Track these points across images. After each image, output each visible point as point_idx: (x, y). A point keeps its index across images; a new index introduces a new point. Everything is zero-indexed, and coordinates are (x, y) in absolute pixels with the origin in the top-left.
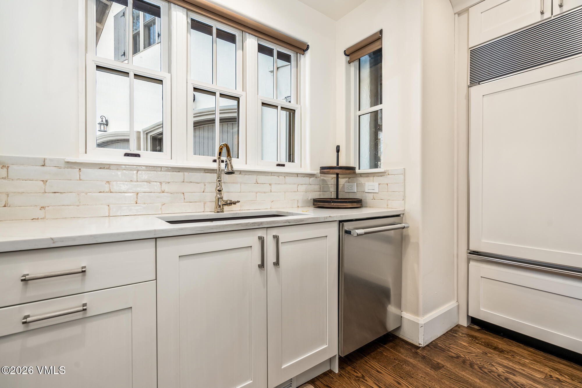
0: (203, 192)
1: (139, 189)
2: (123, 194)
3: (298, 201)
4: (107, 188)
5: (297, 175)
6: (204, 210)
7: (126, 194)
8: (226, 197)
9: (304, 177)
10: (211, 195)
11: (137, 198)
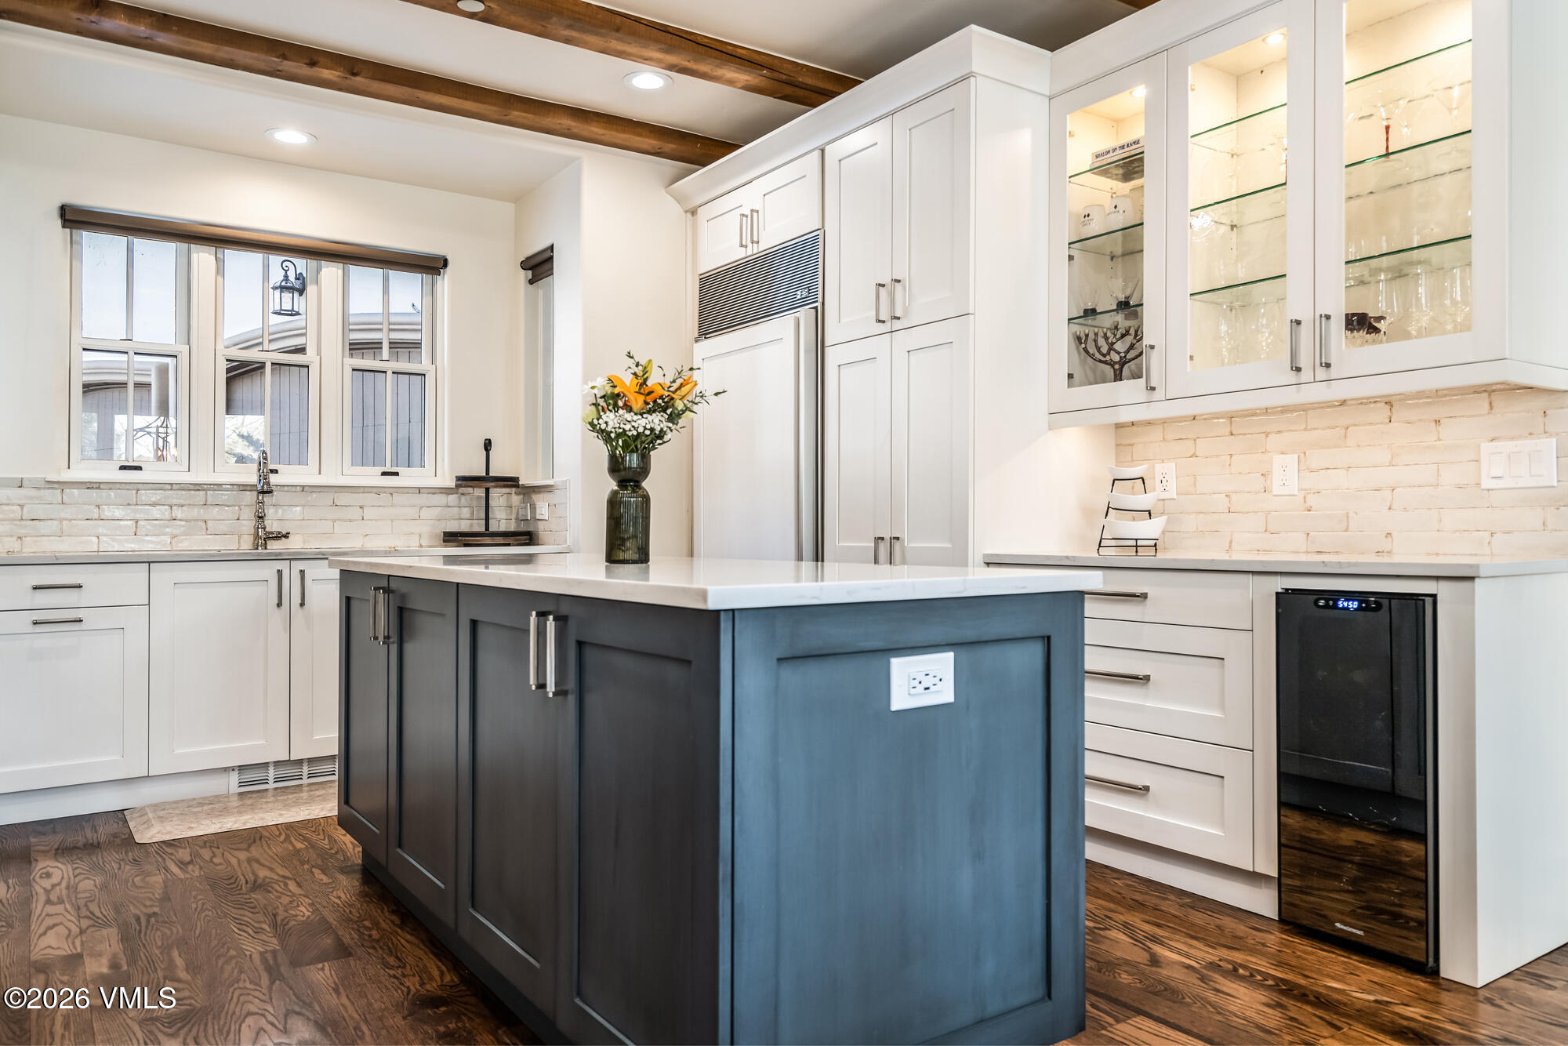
0: (238, 519)
1: (138, 516)
2: (117, 522)
3: (420, 535)
4: (95, 513)
5: (419, 490)
6: (239, 546)
7: (122, 523)
8: (272, 525)
9: (434, 493)
10: (248, 525)
11: (136, 527)
